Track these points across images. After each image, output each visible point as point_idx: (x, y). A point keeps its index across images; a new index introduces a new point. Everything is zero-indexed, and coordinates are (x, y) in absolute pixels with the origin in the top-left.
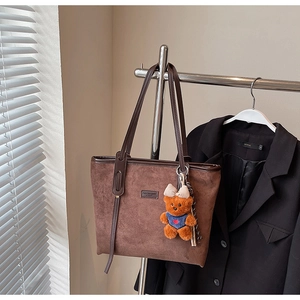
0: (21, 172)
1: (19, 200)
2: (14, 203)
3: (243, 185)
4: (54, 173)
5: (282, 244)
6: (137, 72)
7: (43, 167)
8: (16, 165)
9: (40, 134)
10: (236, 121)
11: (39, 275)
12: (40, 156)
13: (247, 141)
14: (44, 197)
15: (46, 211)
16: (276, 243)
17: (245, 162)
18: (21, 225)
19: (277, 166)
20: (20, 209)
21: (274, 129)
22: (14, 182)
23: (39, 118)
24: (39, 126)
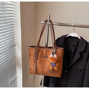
0: (9, 49)
1: (9, 57)
2: (7, 58)
3: (71, 54)
4: (18, 50)
5: (83, 71)
6: (42, 22)
7: (15, 48)
8: (8, 47)
9: (15, 39)
10: (69, 36)
11: (14, 78)
12: (15, 45)
13: (73, 42)
14: (16, 57)
15: (16, 61)
16: (81, 71)
17: (72, 48)
18: (9, 64)
19: (81, 49)
20: (9, 59)
21: (80, 38)
22: (7, 52)
23: (15, 34)
24: (15, 37)
